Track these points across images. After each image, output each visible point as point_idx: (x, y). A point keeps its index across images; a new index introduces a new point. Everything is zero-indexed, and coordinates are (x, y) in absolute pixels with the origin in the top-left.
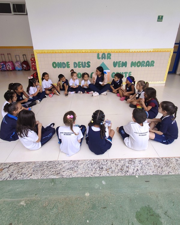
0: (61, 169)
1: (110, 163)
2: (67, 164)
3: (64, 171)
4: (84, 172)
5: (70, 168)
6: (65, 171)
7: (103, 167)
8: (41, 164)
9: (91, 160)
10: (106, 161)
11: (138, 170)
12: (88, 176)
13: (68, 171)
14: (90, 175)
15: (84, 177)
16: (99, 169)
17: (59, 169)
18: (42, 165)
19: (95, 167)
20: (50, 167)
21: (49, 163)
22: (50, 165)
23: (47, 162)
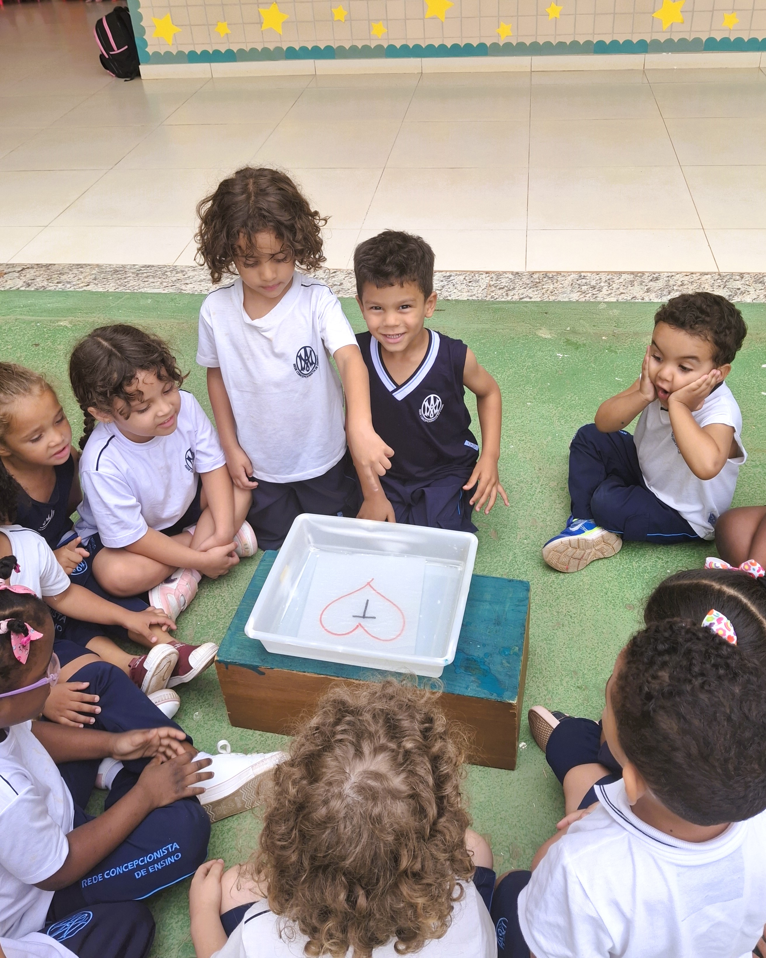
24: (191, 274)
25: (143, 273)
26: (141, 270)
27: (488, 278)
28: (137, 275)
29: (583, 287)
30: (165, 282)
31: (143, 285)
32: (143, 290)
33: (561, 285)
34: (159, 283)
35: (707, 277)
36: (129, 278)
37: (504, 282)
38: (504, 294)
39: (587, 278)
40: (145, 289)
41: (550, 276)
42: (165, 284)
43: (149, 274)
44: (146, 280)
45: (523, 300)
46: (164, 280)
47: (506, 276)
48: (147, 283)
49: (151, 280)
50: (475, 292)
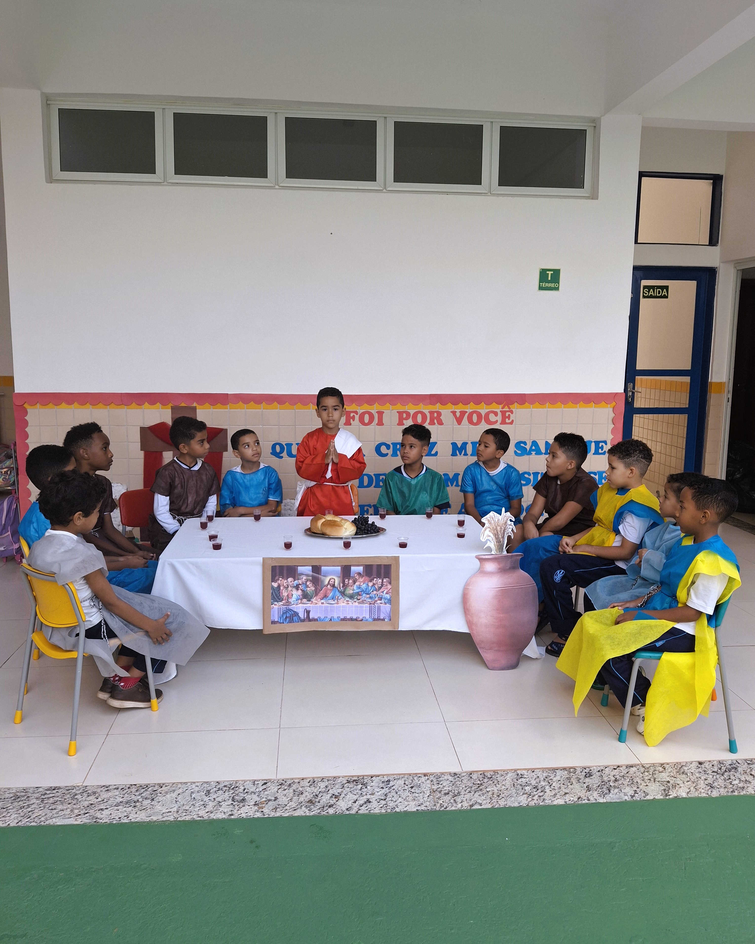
0: (92, 804)
1: (276, 789)
2: (117, 792)
3: (102, 809)
4: (175, 809)
5: (127, 803)
6: (107, 809)
7: (248, 797)
8: (18, 794)
9: (207, 782)
10: (261, 783)
11: (368, 801)
12: (188, 818)
13: (116, 808)
14: (195, 817)
15: (173, 820)
16: (230, 802)
17: (86, 804)
18: (23, 796)
19: (220, 799)
20: (51, 800)
21: (48, 792)
22: (51, 795)
23: (41, 790)
24: (105, 795)
25: (48, 798)
26: (46, 794)
27: (429, 782)
28: (42, 801)
29: (527, 788)
30: (76, 809)
31: (51, 814)
32: (51, 822)
33: (504, 787)
34: (69, 810)
35: (634, 769)
36: (33, 806)
37: (446, 786)
38: (452, 801)
39: (525, 776)
40: (54, 820)
41: (489, 776)
42: (76, 811)
43: (56, 799)
44: (54, 807)
45: (474, 808)
46: (75, 806)
47: (446, 777)
48: (55, 811)
49: (60, 807)
50: (422, 800)
